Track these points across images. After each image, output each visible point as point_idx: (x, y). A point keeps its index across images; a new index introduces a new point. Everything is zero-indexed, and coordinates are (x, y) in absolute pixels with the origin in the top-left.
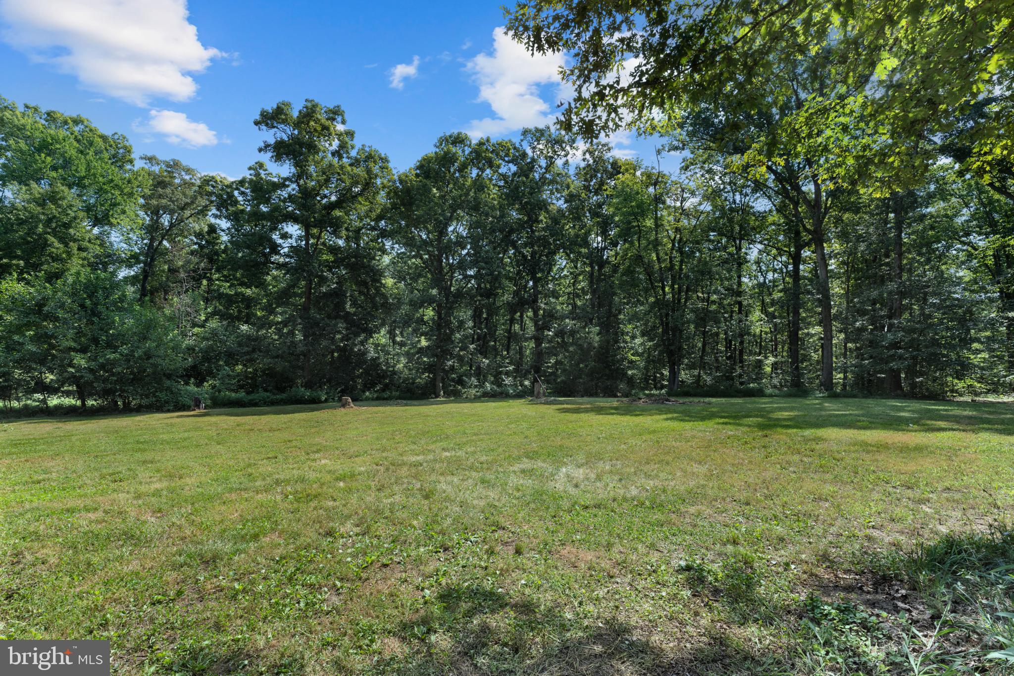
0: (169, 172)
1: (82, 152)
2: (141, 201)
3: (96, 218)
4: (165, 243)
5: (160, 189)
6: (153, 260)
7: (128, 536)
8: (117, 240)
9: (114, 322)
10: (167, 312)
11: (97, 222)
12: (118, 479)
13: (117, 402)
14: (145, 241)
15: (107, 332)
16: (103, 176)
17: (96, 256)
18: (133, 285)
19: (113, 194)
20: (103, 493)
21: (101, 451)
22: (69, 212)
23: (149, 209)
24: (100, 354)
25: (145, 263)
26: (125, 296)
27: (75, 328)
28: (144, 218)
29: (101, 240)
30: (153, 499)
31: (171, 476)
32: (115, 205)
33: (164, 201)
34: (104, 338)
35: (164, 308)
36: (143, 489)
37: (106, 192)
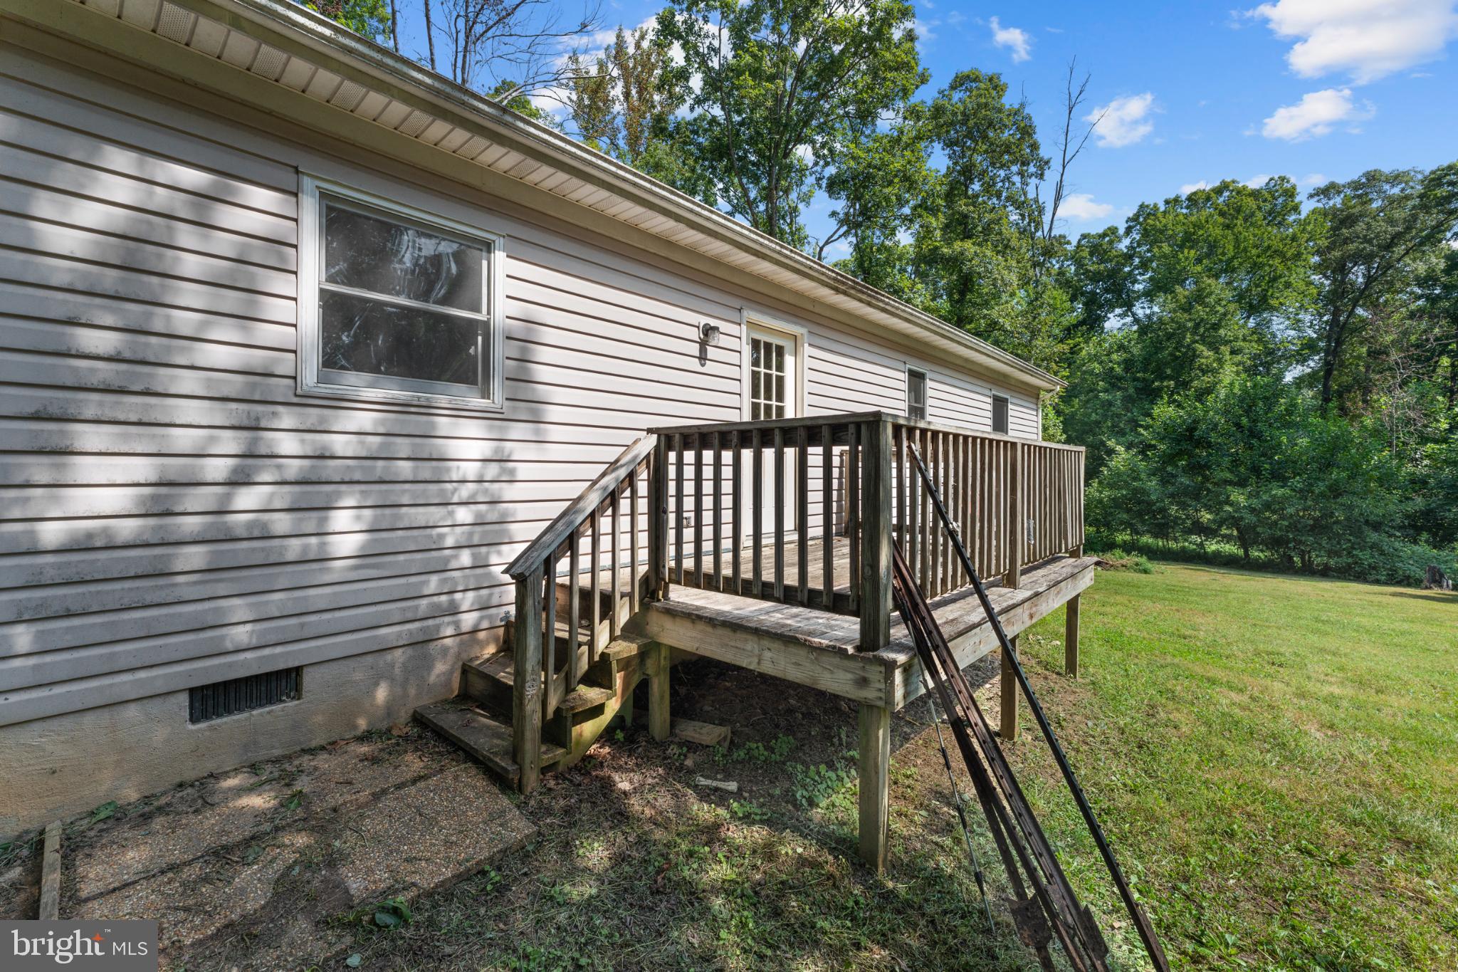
0: (1360, 196)
1: (1228, 227)
2: (1315, 259)
3: (1251, 306)
4: (1360, 311)
5: (1344, 231)
6: (1339, 343)
7: (1277, 742)
8: (1281, 327)
9: (1280, 444)
10: (1368, 422)
11: (1252, 310)
12: (1277, 661)
13: (1291, 558)
14: (1325, 318)
15: (1271, 458)
16: (1256, 247)
17: (1255, 357)
18: (1311, 386)
19: (1271, 266)
20: (1254, 673)
21: (1261, 620)
22: (1219, 308)
23: (1327, 268)
24: (1263, 488)
25: (1327, 352)
26: (1295, 405)
27: (1232, 455)
28: (1322, 284)
29: (1259, 334)
30: (1323, 706)
31: (1361, 684)
32: (1275, 279)
33: (1352, 247)
34: (1267, 466)
35: (1361, 415)
36: (1311, 686)
37: (1261, 266)
